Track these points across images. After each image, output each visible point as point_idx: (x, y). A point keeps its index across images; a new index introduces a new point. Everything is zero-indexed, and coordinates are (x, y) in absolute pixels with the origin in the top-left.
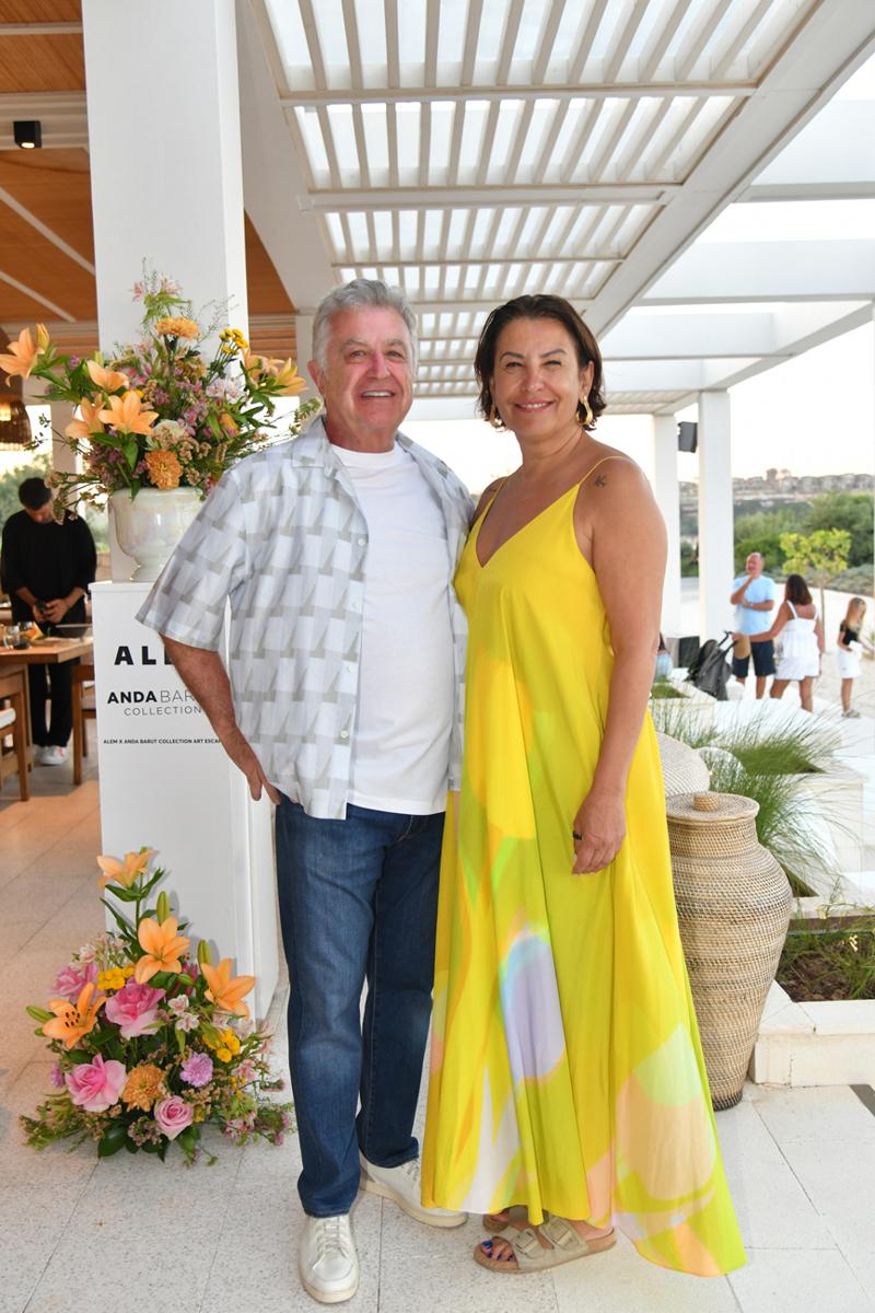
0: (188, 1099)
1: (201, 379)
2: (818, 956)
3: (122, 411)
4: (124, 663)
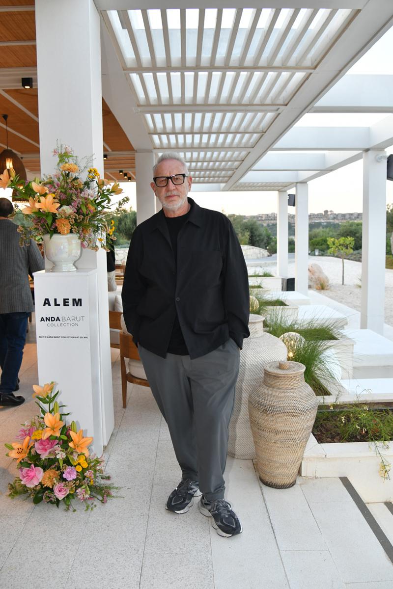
0: (66, 485)
1: (80, 189)
2: (330, 421)
3: (45, 204)
4: (47, 305)
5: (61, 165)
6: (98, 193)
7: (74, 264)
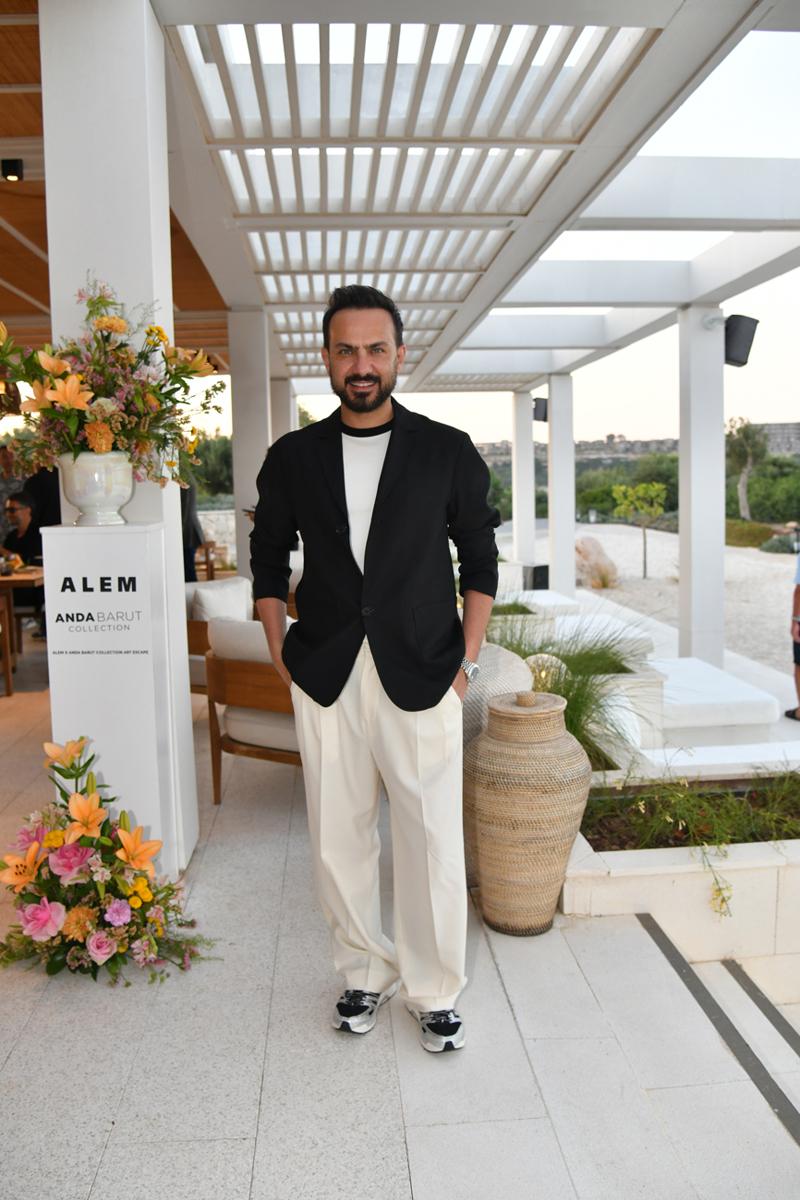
0: (111, 935)
1: (130, 365)
2: (617, 816)
3: (65, 391)
4: (68, 590)
5: (94, 320)
6: (166, 374)
7: (119, 512)
